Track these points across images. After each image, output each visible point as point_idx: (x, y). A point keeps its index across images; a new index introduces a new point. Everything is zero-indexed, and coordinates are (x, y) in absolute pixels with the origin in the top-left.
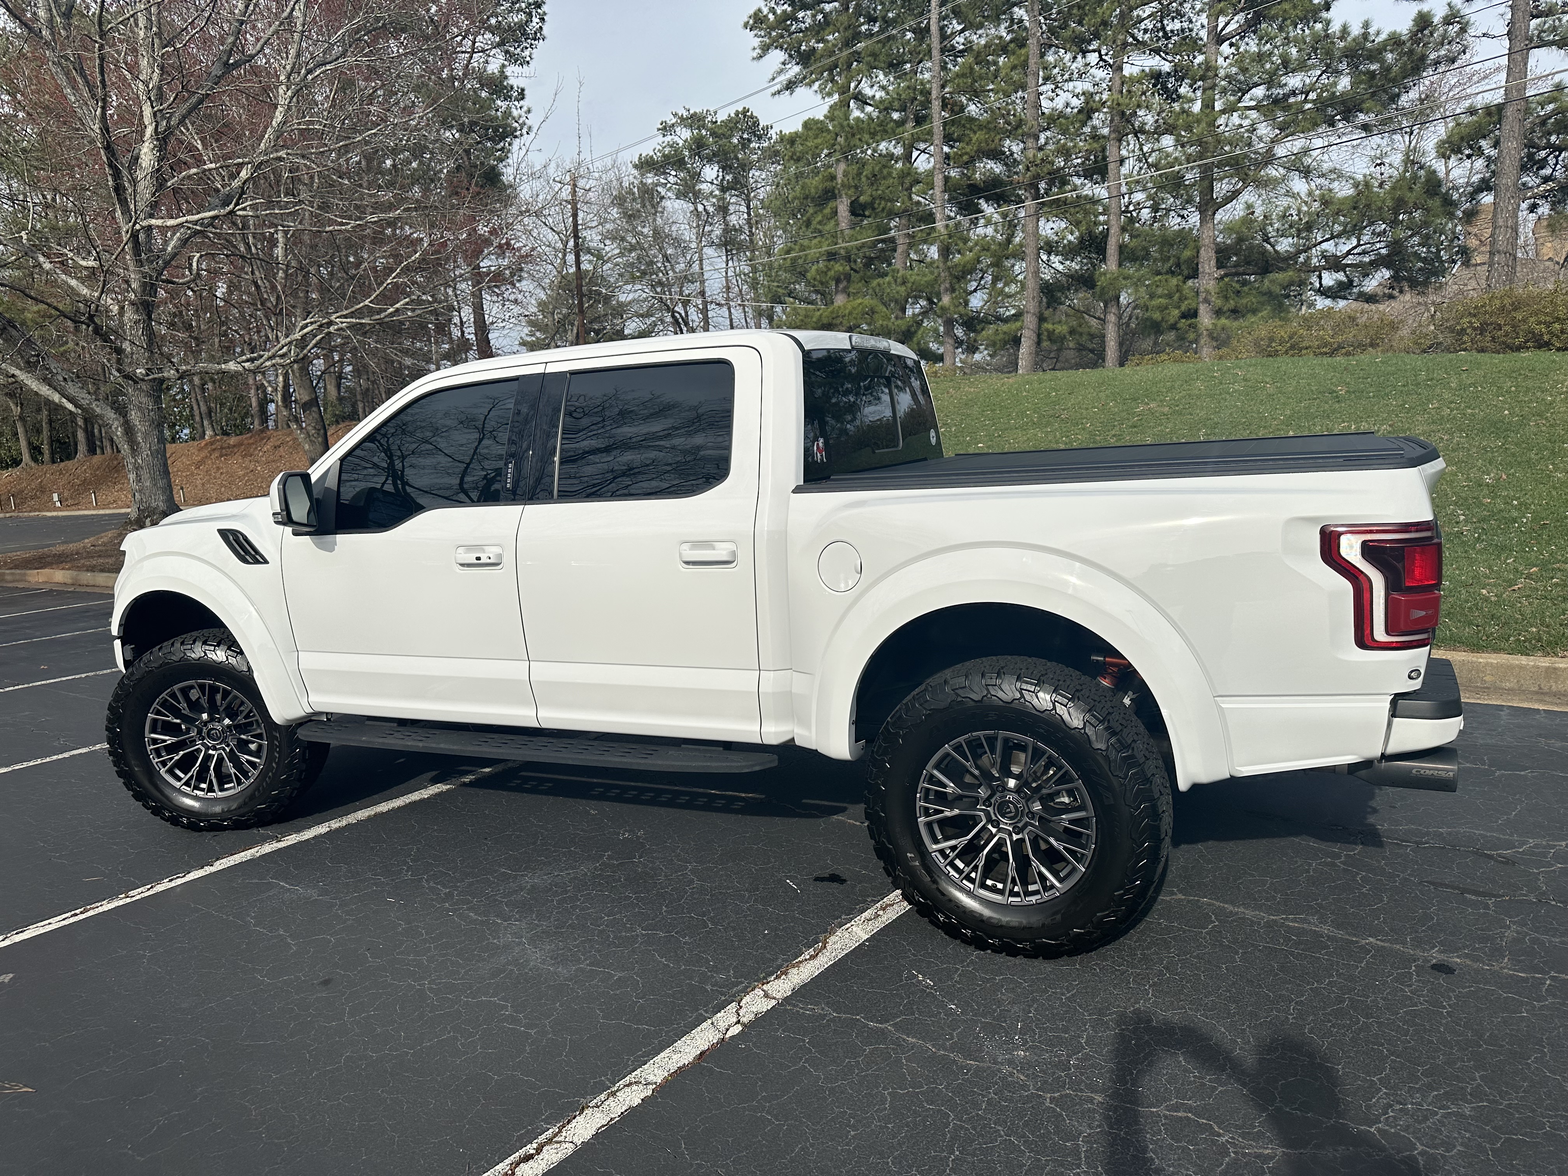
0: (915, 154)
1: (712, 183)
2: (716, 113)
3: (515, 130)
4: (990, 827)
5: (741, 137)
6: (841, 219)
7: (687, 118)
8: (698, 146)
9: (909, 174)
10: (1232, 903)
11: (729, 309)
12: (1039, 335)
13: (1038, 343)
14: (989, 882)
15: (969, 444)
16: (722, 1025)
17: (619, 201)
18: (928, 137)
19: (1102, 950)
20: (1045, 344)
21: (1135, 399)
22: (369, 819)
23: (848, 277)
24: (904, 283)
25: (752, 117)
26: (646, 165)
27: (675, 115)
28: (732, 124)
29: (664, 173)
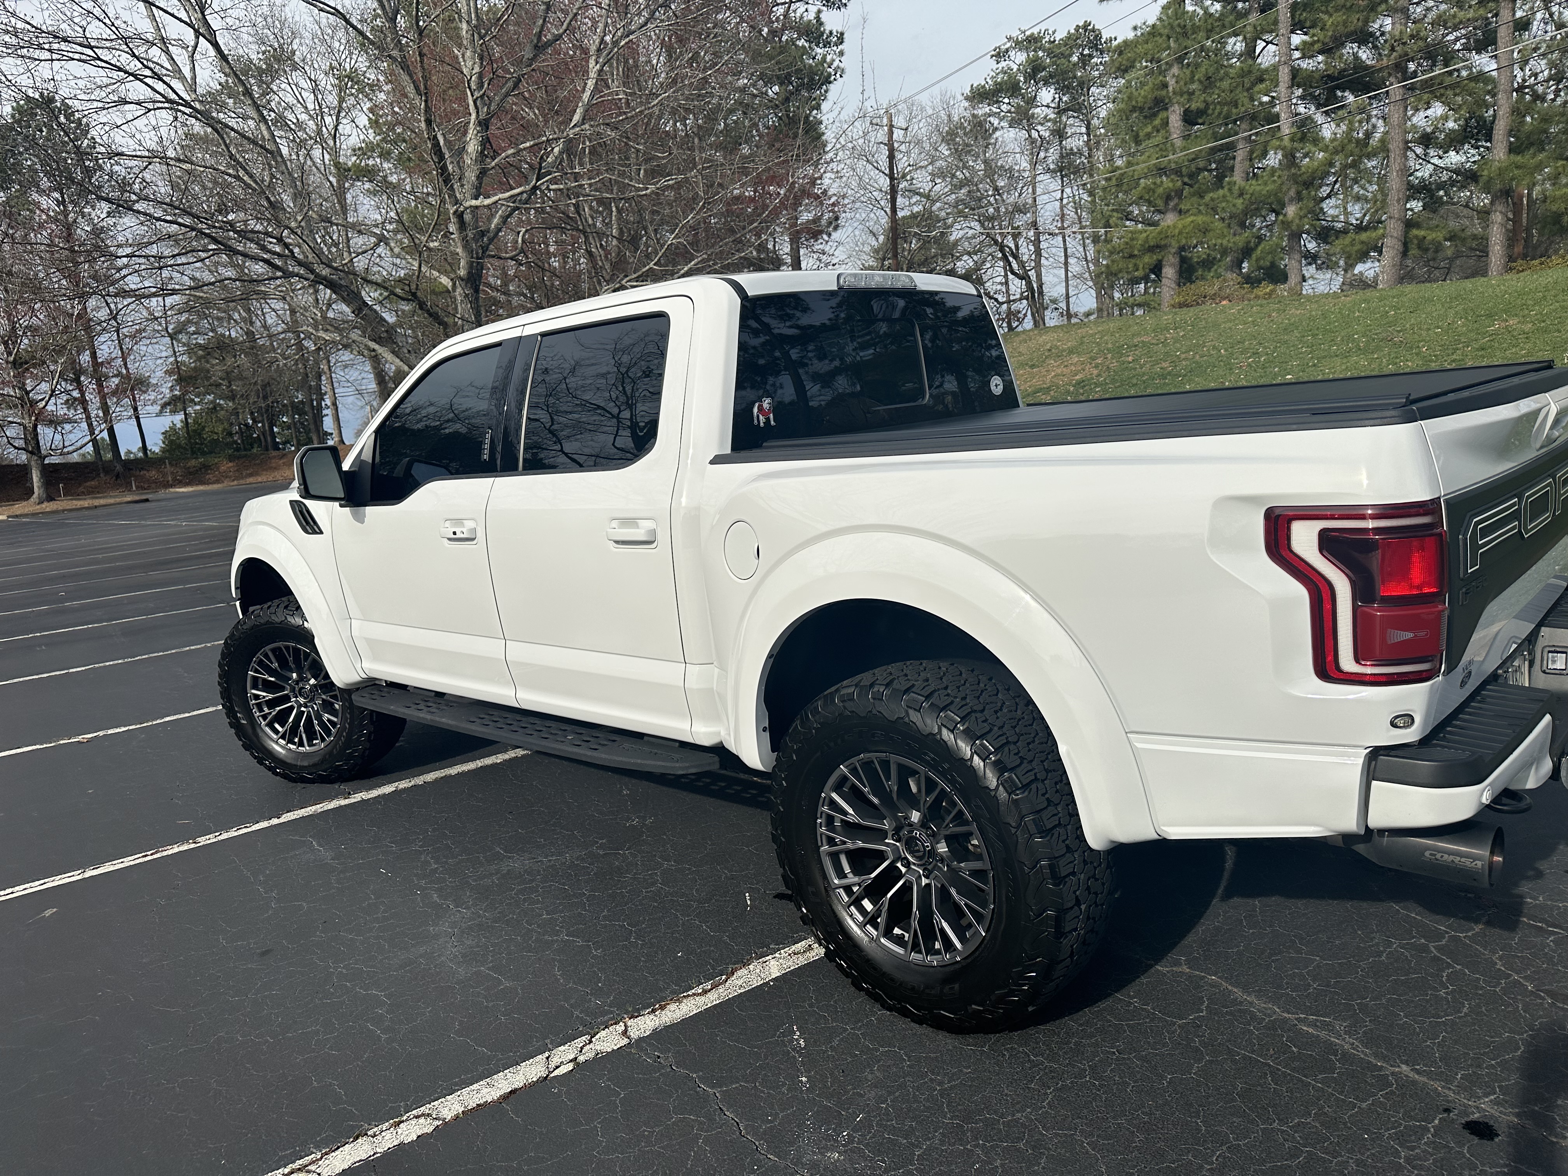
0: (1260, 44)
1: (1048, 106)
2: (1054, 33)
3: (830, 75)
4: (899, 865)
5: (1082, 54)
6: (1172, 130)
7: (1022, 42)
8: (1034, 70)
9: (1250, 72)
10: (1245, 988)
11: (1064, 237)
12: (1406, 245)
13: (1405, 254)
14: (897, 931)
15: (1276, 375)
16: (555, 1061)
17: (949, 137)
18: (1273, 27)
19: (1031, 1031)
20: (1414, 251)
21: (1490, 316)
22: (436, 781)
23: (1179, 193)
24: (1241, 195)
25: (1093, 30)
26: (979, 95)
27: (1009, 39)
28: (1071, 41)
29: (998, 102)
